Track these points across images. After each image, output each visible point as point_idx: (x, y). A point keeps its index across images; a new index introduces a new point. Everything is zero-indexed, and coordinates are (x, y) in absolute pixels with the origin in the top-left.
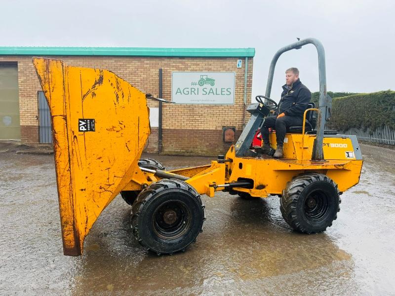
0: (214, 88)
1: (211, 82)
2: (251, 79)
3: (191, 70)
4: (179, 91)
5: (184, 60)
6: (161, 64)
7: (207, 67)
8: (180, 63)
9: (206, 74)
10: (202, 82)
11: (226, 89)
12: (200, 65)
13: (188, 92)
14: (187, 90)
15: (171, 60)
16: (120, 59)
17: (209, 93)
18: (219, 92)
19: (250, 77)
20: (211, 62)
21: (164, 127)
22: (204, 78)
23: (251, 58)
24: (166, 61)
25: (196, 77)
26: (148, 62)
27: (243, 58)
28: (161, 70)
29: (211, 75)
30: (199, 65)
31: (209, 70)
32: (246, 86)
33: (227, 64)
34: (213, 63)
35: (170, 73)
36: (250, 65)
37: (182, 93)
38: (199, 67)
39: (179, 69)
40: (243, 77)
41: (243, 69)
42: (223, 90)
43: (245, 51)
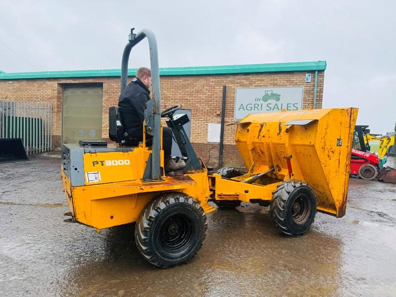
0: (279, 103)
1: (277, 97)
2: (321, 94)
3: (255, 86)
4: (242, 107)
5: (248, 77)
6: (225, 81)
7: (273, 82)
8: (244, 79)
9: (271, 89)
10: (266, 98)
11: (292, 104)
12: (265, 80)
13: (251, 108)
14: (251, 106)
15: (236, 77)
16: (188, 78)
17: (274, 108)
18: (285, 107)
19: (321, 91)
20: (276, 77)
21: (225, 142)
22: (269, 93)
23: (321, 71)
24: (231, 78)
25: (261, 92)
26: (214, 80)
27: (313, 72)
28: (225, 87)
29: (276, 90)
30: (263, 80)
31: (275, 85)
32: (315, 102)
33: (295, 78)
34: (279, 78)
35: (234, 89)
36: (320, 79)
37: (245, 109)
38: (264, 82)
39: (243, 85)
40: (312, 92)
41: (312, 83)
42: (289, 105)
43: (315, 65)
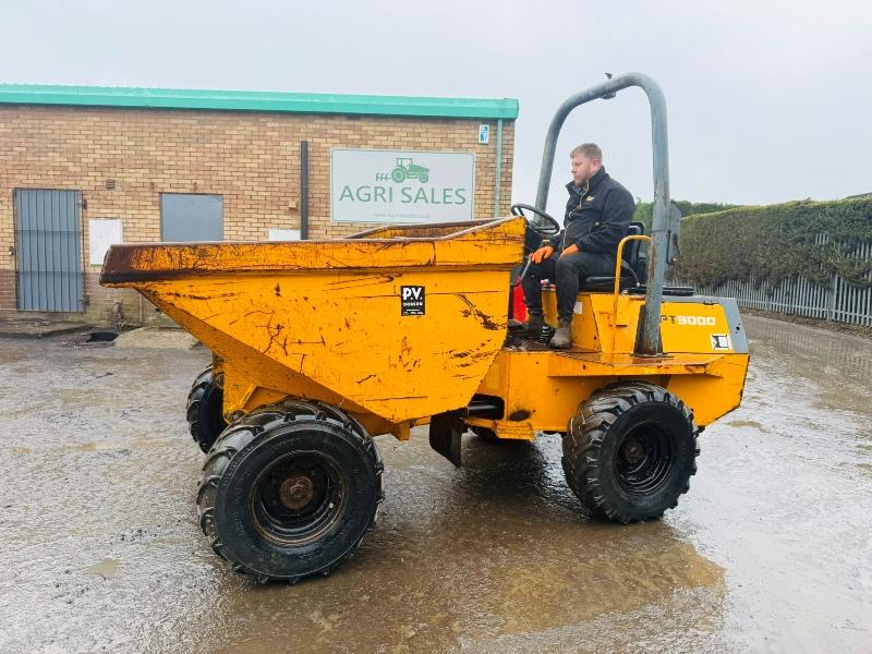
0: (427, 187)
1: (422, 173)
2: (510, 170)
3: (375, 146)
4: (347, 193)
5: (357, 123)
6: (305, 129)
7: (411, 139)
8: (349, 128)
9: (410, 155)
10: (399, 174)
11: (454, 191)
12: (396, 134)
13: (369, 195)
14: (367, 191)
15: (330, 122)
16: (209, 118)
17: (417, 198)
18: (439, 197)
19: (509, 163)
20: (419, 128)
22: (406, 164)
23: (509, 121)
24: (318, 124)
25: (387, 161)
26: (276, 125)
27: (493, 122)
28: (305, 145)
29: (420, 159)
30: (392, 134)
31: (416, 146)
32: (498, 186)
33: (459, 133)
34: (424, 130)
35: (326, 150)
36: (507, 137)
37: (355, 197)
38: (393, 139)
39: (348, 143)
40: (493, 165)
41: (491, 146)
42: (448, 193)
43: (496, 106)
